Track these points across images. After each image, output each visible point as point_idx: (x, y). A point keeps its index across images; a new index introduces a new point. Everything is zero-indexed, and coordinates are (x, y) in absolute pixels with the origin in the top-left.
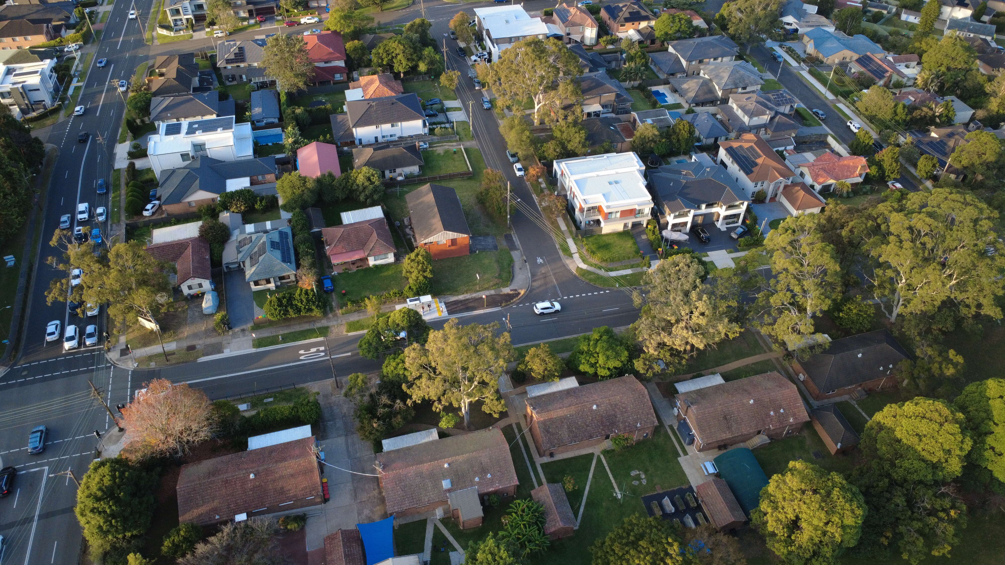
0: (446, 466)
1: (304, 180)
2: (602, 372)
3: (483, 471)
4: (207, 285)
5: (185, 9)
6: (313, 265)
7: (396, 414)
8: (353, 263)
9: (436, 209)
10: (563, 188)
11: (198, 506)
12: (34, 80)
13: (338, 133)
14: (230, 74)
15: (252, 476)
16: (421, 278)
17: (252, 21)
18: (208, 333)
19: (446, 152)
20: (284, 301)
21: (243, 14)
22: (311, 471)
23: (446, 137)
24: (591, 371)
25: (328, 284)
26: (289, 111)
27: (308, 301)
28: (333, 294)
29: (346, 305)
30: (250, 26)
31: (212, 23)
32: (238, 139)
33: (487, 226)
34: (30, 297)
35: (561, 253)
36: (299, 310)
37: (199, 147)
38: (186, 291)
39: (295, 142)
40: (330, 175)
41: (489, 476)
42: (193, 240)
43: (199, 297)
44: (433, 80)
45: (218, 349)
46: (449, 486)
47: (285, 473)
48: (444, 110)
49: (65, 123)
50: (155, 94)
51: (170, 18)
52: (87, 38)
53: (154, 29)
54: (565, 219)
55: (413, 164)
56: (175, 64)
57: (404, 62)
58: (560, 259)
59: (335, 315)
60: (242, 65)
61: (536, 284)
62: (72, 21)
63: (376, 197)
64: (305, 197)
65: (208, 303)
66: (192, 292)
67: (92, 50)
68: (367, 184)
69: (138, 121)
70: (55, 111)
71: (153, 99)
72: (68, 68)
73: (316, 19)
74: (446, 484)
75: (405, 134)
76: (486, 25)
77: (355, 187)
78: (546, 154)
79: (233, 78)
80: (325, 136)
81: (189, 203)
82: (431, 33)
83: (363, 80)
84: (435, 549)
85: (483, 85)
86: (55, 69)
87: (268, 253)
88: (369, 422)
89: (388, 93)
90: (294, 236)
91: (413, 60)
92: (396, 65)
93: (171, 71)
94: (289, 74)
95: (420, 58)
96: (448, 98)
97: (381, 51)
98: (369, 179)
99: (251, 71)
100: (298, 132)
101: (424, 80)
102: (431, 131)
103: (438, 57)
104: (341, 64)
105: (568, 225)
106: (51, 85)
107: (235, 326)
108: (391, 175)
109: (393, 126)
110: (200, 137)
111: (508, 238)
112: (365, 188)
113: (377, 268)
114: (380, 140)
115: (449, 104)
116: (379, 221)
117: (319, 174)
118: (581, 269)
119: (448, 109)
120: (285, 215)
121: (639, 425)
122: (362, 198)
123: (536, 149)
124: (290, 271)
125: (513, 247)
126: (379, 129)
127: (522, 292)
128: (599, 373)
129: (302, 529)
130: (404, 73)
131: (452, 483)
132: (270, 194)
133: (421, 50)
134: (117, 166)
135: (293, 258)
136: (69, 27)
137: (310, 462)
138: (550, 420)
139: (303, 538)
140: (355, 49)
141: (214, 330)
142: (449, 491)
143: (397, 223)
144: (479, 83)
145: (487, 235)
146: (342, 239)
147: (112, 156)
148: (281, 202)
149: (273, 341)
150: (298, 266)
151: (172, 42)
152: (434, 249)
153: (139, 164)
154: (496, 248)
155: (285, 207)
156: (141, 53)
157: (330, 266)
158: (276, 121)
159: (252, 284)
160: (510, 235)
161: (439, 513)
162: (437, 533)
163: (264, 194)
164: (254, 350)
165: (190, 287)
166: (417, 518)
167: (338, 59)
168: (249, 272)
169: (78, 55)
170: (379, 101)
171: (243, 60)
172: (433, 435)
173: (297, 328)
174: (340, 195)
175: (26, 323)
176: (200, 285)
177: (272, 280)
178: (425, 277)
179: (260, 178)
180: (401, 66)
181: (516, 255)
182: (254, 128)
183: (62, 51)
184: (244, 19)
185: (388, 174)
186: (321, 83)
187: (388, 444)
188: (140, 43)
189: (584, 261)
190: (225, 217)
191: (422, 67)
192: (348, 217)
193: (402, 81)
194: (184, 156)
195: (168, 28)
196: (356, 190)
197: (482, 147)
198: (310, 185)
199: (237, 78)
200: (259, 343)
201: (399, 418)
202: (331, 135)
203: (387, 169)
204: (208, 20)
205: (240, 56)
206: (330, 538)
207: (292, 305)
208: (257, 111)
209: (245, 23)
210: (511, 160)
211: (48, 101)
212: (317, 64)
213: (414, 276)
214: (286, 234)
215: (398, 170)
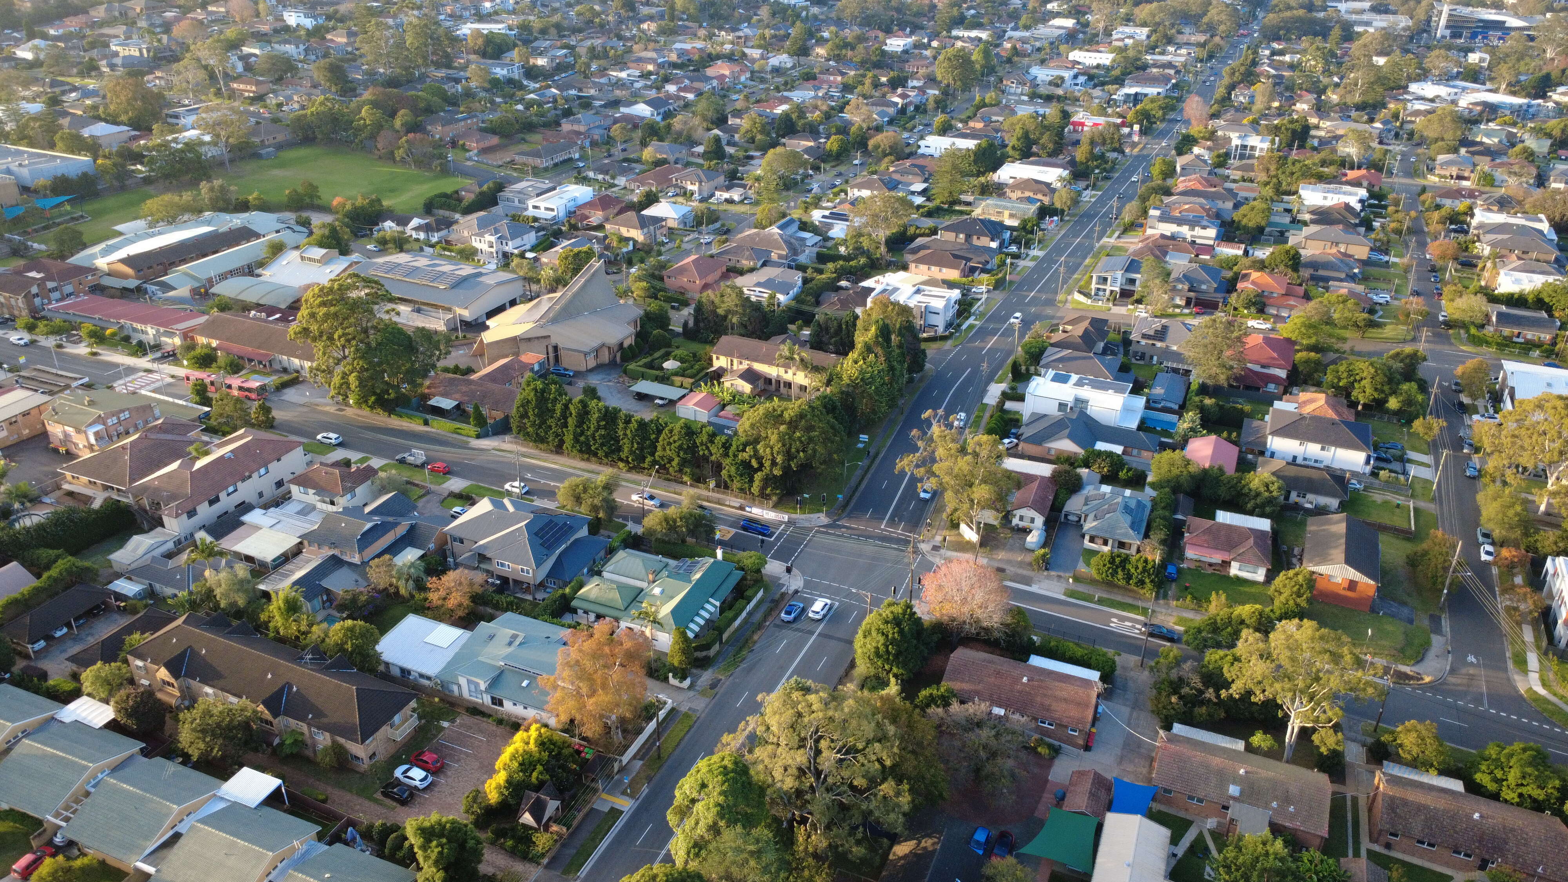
0: (1242, 771)
1: (1188, 462)
2: (1508, 794)
3: (1286, 800)
4: (1040, 520)
5: (1115, 280)
6: (1163, 542)
7: (1202, 703)
8: (1211, 565)
9: (1343, 541)
10: (1551, 596)
11: (962, 681)
12: (938, 304)
13: (1247, 437)
14: (1140, 350)
15: (1025, 679)
16: (1291, 602)
17: (1186, 311)
18: (1021, 564)
19: (1386, 503)
20: (1118, 560)
21: (1179, 301)
22: (1087, 706)
23: (1391, 486)
24: (1492, 787)
25: (1171, 569)
26: (1197, 399)
27: (1145, 570)
28: (1174, 585)
29: (1185, 598)
30: (1181, 314)
31: (1139, 301)
32: (1127, 410)
33: (1409, 595)
34: (869, 476)
35: (1510, 665)
36: (1129, 577)
37: (1080, 402)
38: (1015, 521)
39: (1192, 429)
40: (1220, 469)
41: (1291, 809)
42: (1043, 478)
43: (1026, 531)
44: (1403, 425)
45: (1028, 581)
46: (1237, 794)
47: (1058, 693)
48: (1402, 460)
49: (949, 351)
50: (1052, 345)
51: (1094, 286)
52: (999, 285)
53: (1070, 292)
54: (1536, 630)
55: (1333, 495)
56: (1085, 324)
57: (1368, 390)
58: (1506, 670)
59: (1168, 604)
60: (1159, 344)
61: (1452, 680)
62: (989, 267)
63: (1268, 509)
64: (1182, 480)
65: (1033, 538)
66: (1022, 524)
67: (999, 297)
68: (1262, 489)
69: (1023, 368)
70: (944, 338)
71: (1051, 350)
72: (971, 305)
73: (1269, 326)
74: (1234, 790)
75: (1336, 465)
76: (1511, 383)
77: (1246, 490)
78: (1539, 545)
79: (1143, 356)
80: (1230, 434)
81: (1049, 449)
82: (1423, 370)
83: (1303, 396)
84: (1192, 849)
85: (1477, 450)
86: (959, 302)
87: (1118, 513)
88: (1169, 696)
89: (1331, 414)
90: (1152, 511)
91: (1383, 391)
92: (1354, 393)
93: (1077, 331)
94: (1214, 362)
95: (1394, 392)
96: (1414, 449)
97: (1342, 368)
98: (1267, 486)
99: (1167, 354)
100: (1198, 422)
101: (1389, 421)
102: (1374, 474)
103: (1420, 398)
104: (1282, 374)
105: (1537, 638)
106: (951, 313)
107: (1053, 569)
108: (1297, 500)
109: (1323, 449)
110: (1086, 393)
111: (1435, 621)
112: (1258, 494)
113: (1239, 581)
114: (1299, 461)
115: (1412, 455)
116: (1263, 533)
117: (1207, 465)
118: (1536, 693)
119: (1410, 461)
120: (1149, 492)
121: (1540, 870)
122: (1249, 506)
123: (1526, 534)
124: (1135, 541)
125: (1438, 630)
126: (1303, 448)
127: (1427, 679)
128: (1503, 794)
129: (1052, 759)
130: (1365, 405)
131: (1241, 792)
132: (1140, 468)
133: (1398, 383)
134: (985, 401)
135: (1143, 530)
136: (984, 271)
137: (1088, 696)
138: (1402, 799)
139: (1050, 767)
140: (1307, 361)
141: (1030, 564)
142: (1234, 798)
143: (1285, 548)
144: (1471, 445)
145: (1404, 604)
146: (1208, 531)
147: (984, 392)
148: (1150, 479)
149: (1089, 598)
150: (1146, 536)
151: (1087, 309)
152: (1321, 585)
153: (1009, 405)
154: (1411, 622)
155: (1153, 486)
156: (1049, 311)
157: (1182, 558)
158: (1176, 407)
159: (1087, 537)
160: (1440, 618)
161: (1211, 823)
162: (1200, 838)
163: (1134, 465)
164: (1063, 597)
165: (1021, 518)
166: (1182, 814)
167: (1280, 367)
168: (1089, 525)
169: (985, 296)
170: (1316, 420)
171: (1161, 339)
172: (1240, 745)
173: (1119, 598)
174: (1223, 492)
175: (857, 494)
176: (1032, 520)
177: (1110, 542)
178: (1297, 605)
179: (1135, 452)
180: (1364, 393)
181: (1437, 641)
182: (1148, 407)
183: (969, 290)
184: (1178, 306)
185: (1294, 497)
186: (1248, 388)
187: (1178, 728)
188: (1051, 303)
189: (1544, 685)
190: (1084, 472)
191: (1393, 403)
192: (1224, 517)
193: (1358, 414)
194: (1062, 406)
195: (1087, 295)
196: (1246, 495)
197: (1442, 514)
198: (1191, 469)
199: (1147, 357)
200: (1071, 594)
201: (1204, 710)
202: (1239, 435)
203: (1295, 489)
204: (1136, 297)
205: (1161, 334)
206: (1081, 774)
207: (1124, 569)
208: (1158, 391)
209: (1178, 311)
210: (1481, 539)
211: (940, 330)
212: (1249, 365)
213: (1282, 598)
214: (1145, 506)
215: (1310, 496)
